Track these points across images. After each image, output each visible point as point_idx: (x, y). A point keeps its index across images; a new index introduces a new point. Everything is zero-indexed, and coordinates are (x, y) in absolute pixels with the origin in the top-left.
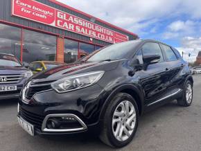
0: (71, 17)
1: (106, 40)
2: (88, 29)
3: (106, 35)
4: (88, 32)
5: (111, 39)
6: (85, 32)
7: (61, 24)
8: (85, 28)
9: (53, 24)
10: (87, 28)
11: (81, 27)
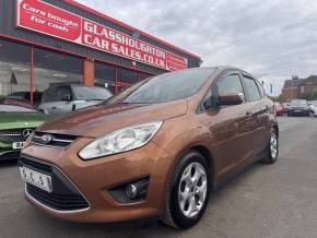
0: (104, 30)
1: (156, 64)
2: (130, 48)
3: (155, 57)
4: (129, 53)
5: (162, 64)
6: (124, 52)
7: (89, 40)
8: (125, 46)
9: (78, 41)
10: (128, 47)
11: (119, 45)
